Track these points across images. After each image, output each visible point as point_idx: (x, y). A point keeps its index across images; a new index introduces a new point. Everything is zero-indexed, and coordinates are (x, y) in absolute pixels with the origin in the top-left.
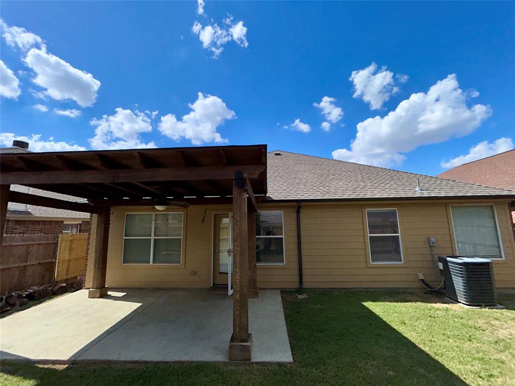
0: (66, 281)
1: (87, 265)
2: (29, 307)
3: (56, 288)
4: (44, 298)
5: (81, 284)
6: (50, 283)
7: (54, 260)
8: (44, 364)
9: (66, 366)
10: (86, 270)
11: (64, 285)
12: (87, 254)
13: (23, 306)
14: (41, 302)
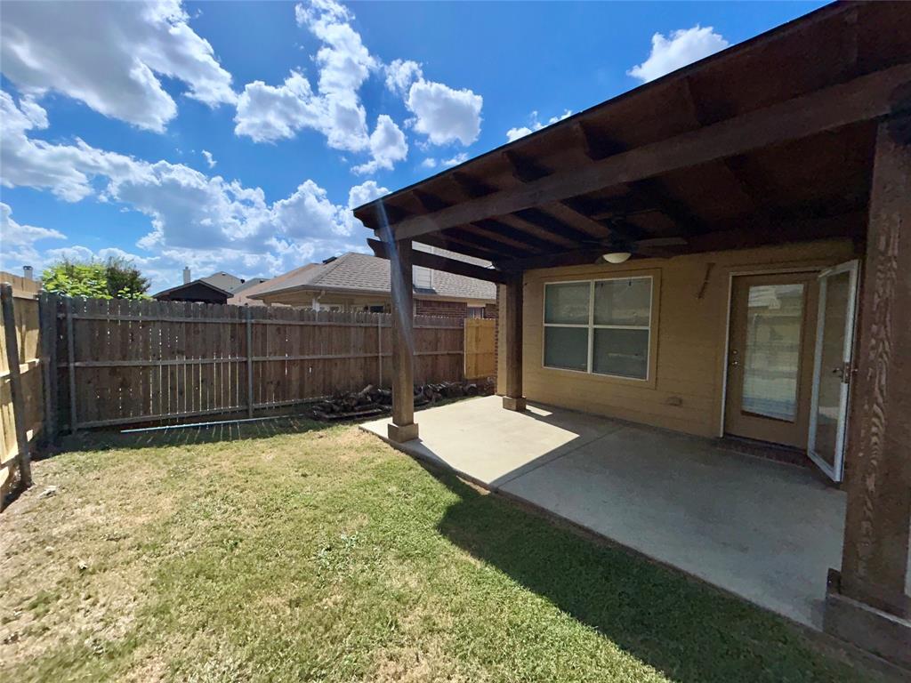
0: (476, 381)
1: (497, 362)
2: (444, 405)
3: (467, 387)
4: (456, 396)
5: (493, 388)
6: (460, 381)
7: (461, 352)
8: (465, 479)
9: (488, 492)
10: (497, 369)
11: (475, 385)
12: (497, 347)
13: (439, 403)
14: (454, 402)
